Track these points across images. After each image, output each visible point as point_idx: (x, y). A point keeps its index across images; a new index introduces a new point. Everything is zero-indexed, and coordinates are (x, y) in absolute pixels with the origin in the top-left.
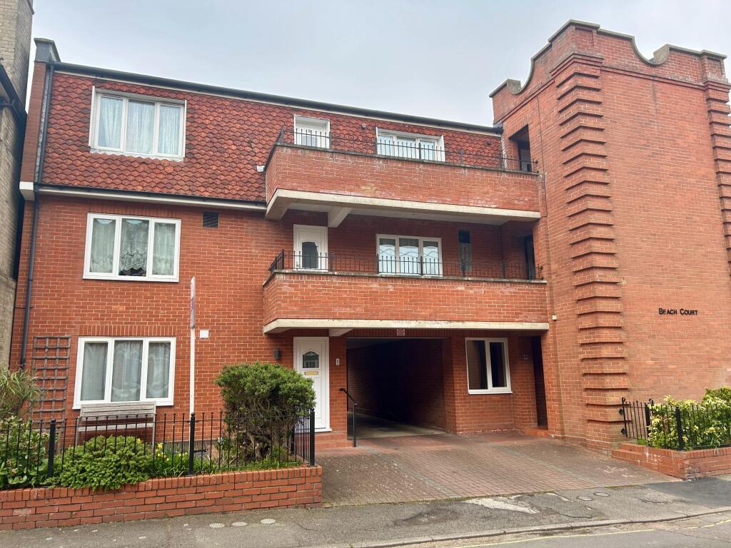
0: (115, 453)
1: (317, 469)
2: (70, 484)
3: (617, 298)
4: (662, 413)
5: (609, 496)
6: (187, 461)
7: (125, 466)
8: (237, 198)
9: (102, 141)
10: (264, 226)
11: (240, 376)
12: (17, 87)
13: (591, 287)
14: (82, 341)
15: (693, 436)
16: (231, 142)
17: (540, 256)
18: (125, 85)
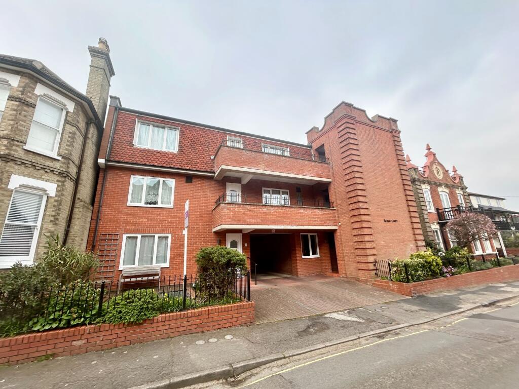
0: (140, 300)
1: (252, 304)
2: (111, 322)
3: (368, 215)
4: (397, 266)
5: (388, 308)
6: (182, 303)
7: (146, 308)
8: (202, 170)
9: (140, 143)
10: (213, 183)
11: (210, 254)
12: (100, 117)
13: (358, 210)
14: (125, 236)
15: (412, 276)
16: (199, 145)
17: (332, 198)
18: (152, 119)
